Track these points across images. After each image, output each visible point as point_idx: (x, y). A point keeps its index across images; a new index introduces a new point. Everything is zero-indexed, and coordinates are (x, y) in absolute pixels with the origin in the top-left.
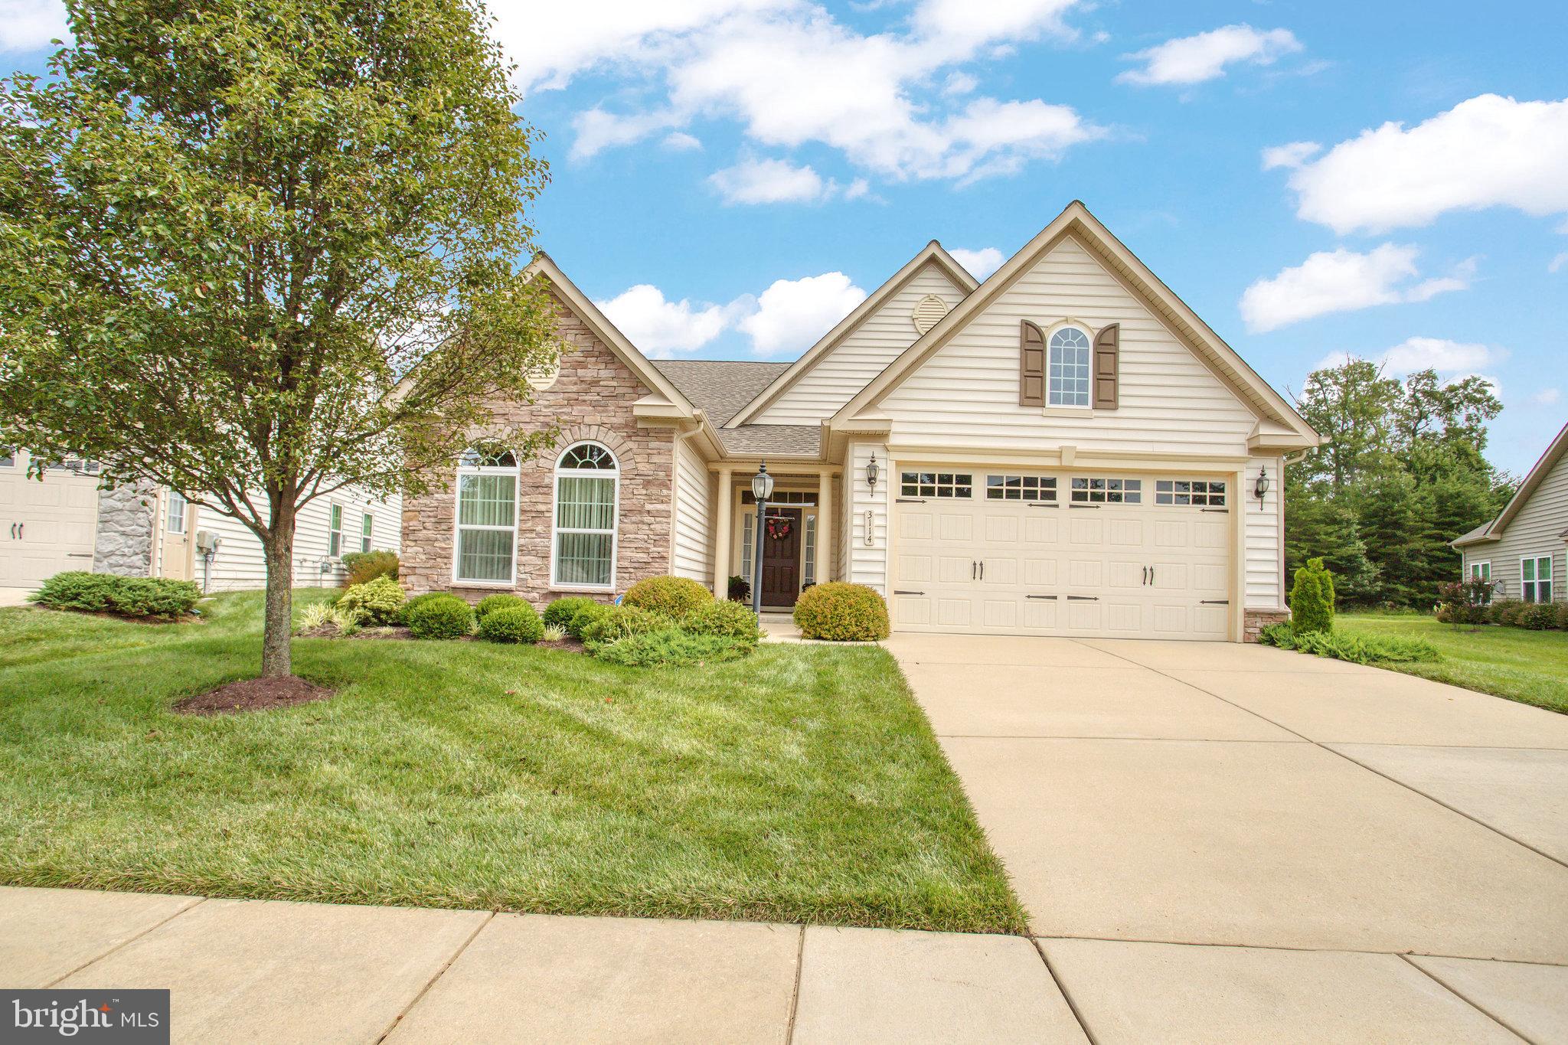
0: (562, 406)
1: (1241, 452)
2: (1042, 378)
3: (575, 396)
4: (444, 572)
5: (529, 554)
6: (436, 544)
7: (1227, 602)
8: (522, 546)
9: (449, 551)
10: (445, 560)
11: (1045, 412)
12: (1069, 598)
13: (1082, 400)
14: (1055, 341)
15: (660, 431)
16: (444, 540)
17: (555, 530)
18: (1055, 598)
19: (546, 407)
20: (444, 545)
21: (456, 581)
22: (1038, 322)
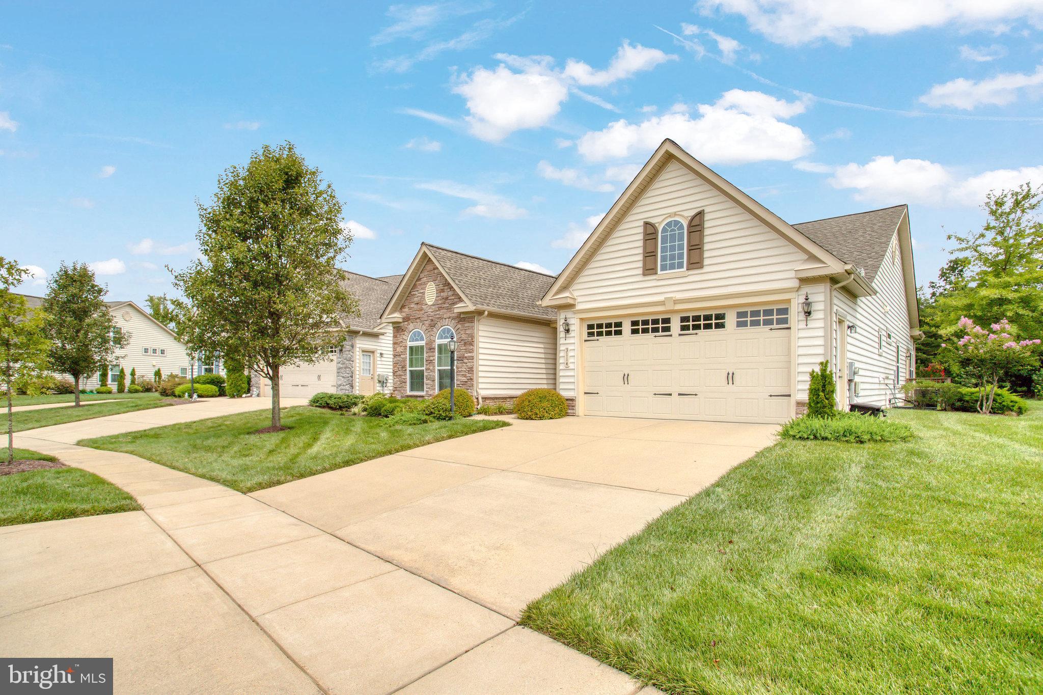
0: (437, 311)
2: (656, 256)
3: (440, 306)
4: (405, 389)
5: (429, 380)
6: (402, 377)
7: (789, 396)
8: (427, 376)
9: (406, 380)
10: (405, 384)
11: (658, 277)
12: (680, 394)
13: (680, 266)
14: (664, 230)
15: (469, 318)
16: (405, 375)
17: (437, 368)
18: (671, 395)
19: (432, 312)
20: (405, 377)
21: (409, 393)
22: (653, 221)
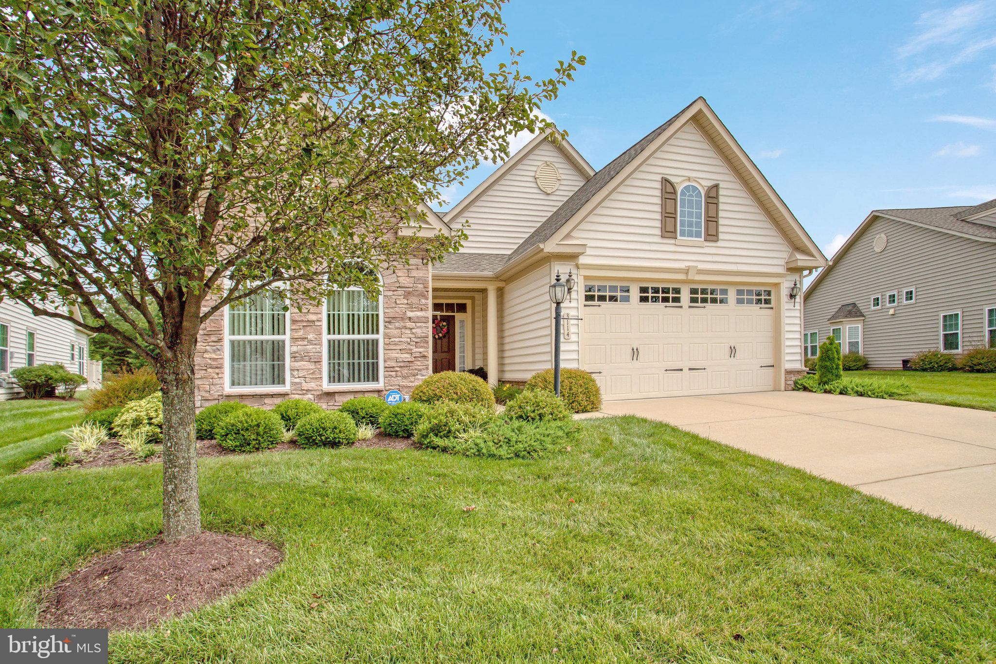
1: (782, 270)
2: (675, 218)
4: (216, 381)
5: (302, 360)
6: (206, 355)
7: (773, 366)
8: (295, 353)
9: (220, 361)
10: (217, 371)
11: (677, 242)
12: (690, 369)
13: (698, 235)
14: (683, 193)
16: (214, 351)
17: (326, 338)
18: (682, 370)
20: (214, 356)
21: (228, 389)
22: (673, 180)
